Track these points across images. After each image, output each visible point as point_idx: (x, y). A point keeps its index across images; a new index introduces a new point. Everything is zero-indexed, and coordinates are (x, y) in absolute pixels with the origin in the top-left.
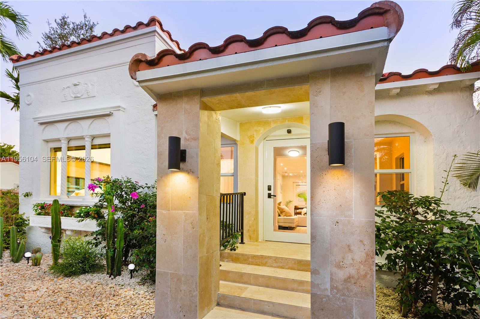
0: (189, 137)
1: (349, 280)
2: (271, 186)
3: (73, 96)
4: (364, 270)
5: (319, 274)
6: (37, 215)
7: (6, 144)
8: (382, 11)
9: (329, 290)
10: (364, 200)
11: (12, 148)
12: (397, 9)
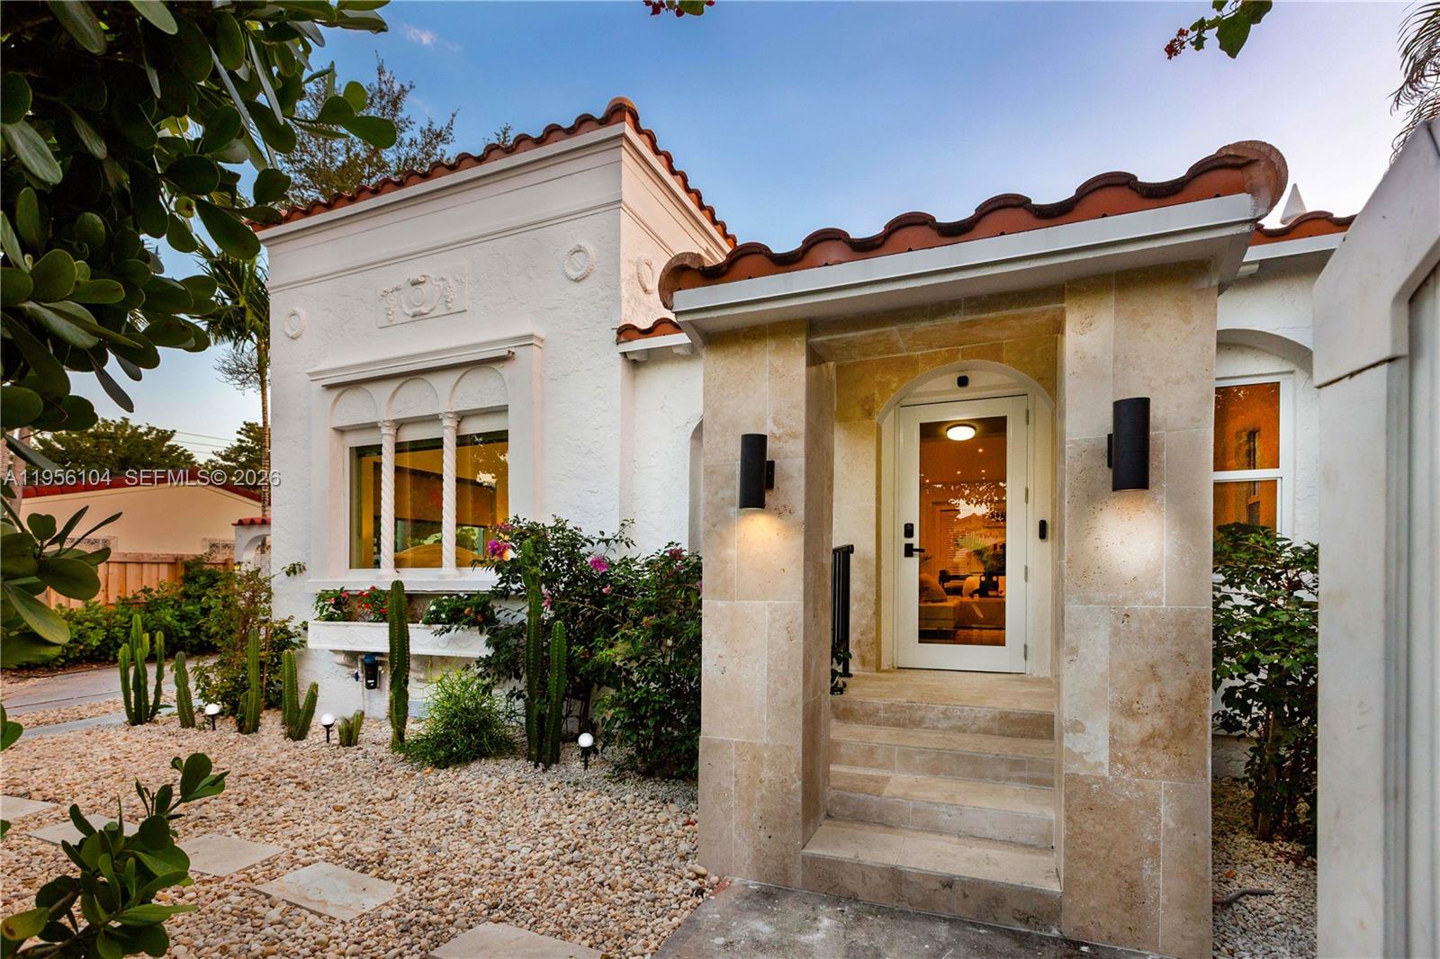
0: (781, 431)
1: (1151, 742)
2: (912, 525)
3: (410, 312)
4: (1186, 718)
5: (1083, 731)
6: (326, 620)
7: (154, 428)
8: (1240, 162)
9: (1107, 766)
10: (1187, 563)
11: (169, 438)
12: (1273, 158)
